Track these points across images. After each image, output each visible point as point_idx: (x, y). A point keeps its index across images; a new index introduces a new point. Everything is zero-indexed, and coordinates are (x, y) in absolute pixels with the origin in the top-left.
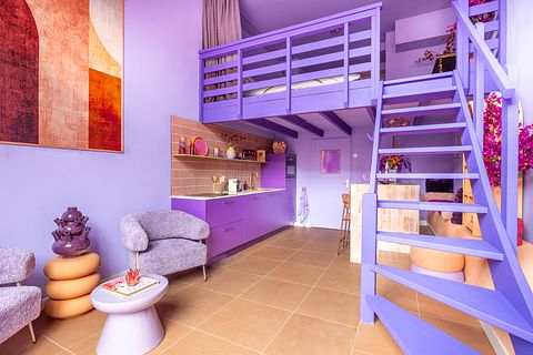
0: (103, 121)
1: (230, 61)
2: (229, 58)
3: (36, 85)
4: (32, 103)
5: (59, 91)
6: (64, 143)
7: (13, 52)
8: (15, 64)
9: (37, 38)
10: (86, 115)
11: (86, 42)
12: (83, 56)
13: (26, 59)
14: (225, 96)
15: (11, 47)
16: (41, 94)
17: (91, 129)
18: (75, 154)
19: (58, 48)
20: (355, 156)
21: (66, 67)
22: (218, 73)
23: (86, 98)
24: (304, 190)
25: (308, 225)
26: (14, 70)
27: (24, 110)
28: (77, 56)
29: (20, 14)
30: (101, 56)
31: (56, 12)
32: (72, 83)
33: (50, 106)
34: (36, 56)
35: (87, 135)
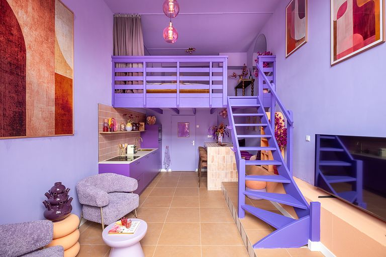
0: (63, 112)
1: (136, 68)
2: (135, 66)
3: (24, 88)
4: (22, 103)
5: (38, 92)
6: (41, 133)
7: (10, 64)
8: (12, 73)
9: (25, 51)
10: (53, 109)
11: (53, 53)
12: (52, 64)
13: (18, 68)
14: (132, 90)
15: (9, 59)
16: (27, 95)
17: (56, 120)
18: (47, 140)
19: (37, 59)
20: (198, 126)
21: (42, 73)
22: (126, 74)
23: (53, 96)
24: (167, 147)
25: (170, 170)
26: (11, 77)
27: (17, 110)
28: (48, 64)
29: (15, 32)
30: (61, 63)
31: (36, 30)
32: (45, 85)
33: (32, 105)
34: (25, 65)
35: (54, 124)
